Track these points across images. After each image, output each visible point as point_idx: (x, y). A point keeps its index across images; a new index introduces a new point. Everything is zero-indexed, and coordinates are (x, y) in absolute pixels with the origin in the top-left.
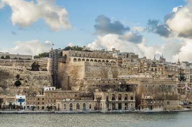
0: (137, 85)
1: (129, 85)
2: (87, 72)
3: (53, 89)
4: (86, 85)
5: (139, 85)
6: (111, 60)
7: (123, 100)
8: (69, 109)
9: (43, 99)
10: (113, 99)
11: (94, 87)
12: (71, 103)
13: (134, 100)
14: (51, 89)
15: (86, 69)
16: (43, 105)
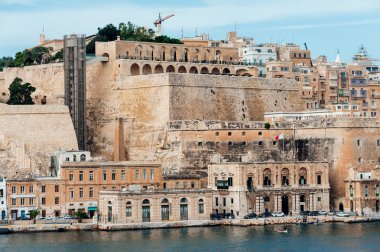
0: (331, 141)
1: (307, 141)
2: (176, 104)
3: (83, 158)
4: (176, 143)
5: (339, 140)
6: (237, 68)
7: (294, 185)
8: (140, 216)
9: (57, 189)
10: (267, 182)
11: (200, 149)
12: (145, 197)
13: (325, 185)
14: (78, 158)
15: (174, 96)
16: (57, 207)
